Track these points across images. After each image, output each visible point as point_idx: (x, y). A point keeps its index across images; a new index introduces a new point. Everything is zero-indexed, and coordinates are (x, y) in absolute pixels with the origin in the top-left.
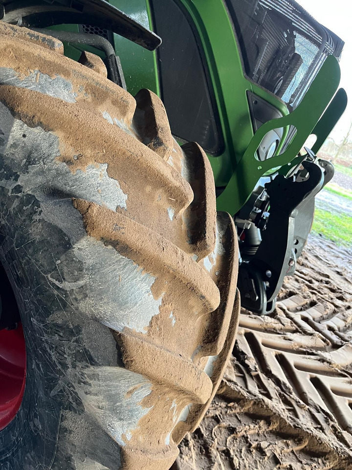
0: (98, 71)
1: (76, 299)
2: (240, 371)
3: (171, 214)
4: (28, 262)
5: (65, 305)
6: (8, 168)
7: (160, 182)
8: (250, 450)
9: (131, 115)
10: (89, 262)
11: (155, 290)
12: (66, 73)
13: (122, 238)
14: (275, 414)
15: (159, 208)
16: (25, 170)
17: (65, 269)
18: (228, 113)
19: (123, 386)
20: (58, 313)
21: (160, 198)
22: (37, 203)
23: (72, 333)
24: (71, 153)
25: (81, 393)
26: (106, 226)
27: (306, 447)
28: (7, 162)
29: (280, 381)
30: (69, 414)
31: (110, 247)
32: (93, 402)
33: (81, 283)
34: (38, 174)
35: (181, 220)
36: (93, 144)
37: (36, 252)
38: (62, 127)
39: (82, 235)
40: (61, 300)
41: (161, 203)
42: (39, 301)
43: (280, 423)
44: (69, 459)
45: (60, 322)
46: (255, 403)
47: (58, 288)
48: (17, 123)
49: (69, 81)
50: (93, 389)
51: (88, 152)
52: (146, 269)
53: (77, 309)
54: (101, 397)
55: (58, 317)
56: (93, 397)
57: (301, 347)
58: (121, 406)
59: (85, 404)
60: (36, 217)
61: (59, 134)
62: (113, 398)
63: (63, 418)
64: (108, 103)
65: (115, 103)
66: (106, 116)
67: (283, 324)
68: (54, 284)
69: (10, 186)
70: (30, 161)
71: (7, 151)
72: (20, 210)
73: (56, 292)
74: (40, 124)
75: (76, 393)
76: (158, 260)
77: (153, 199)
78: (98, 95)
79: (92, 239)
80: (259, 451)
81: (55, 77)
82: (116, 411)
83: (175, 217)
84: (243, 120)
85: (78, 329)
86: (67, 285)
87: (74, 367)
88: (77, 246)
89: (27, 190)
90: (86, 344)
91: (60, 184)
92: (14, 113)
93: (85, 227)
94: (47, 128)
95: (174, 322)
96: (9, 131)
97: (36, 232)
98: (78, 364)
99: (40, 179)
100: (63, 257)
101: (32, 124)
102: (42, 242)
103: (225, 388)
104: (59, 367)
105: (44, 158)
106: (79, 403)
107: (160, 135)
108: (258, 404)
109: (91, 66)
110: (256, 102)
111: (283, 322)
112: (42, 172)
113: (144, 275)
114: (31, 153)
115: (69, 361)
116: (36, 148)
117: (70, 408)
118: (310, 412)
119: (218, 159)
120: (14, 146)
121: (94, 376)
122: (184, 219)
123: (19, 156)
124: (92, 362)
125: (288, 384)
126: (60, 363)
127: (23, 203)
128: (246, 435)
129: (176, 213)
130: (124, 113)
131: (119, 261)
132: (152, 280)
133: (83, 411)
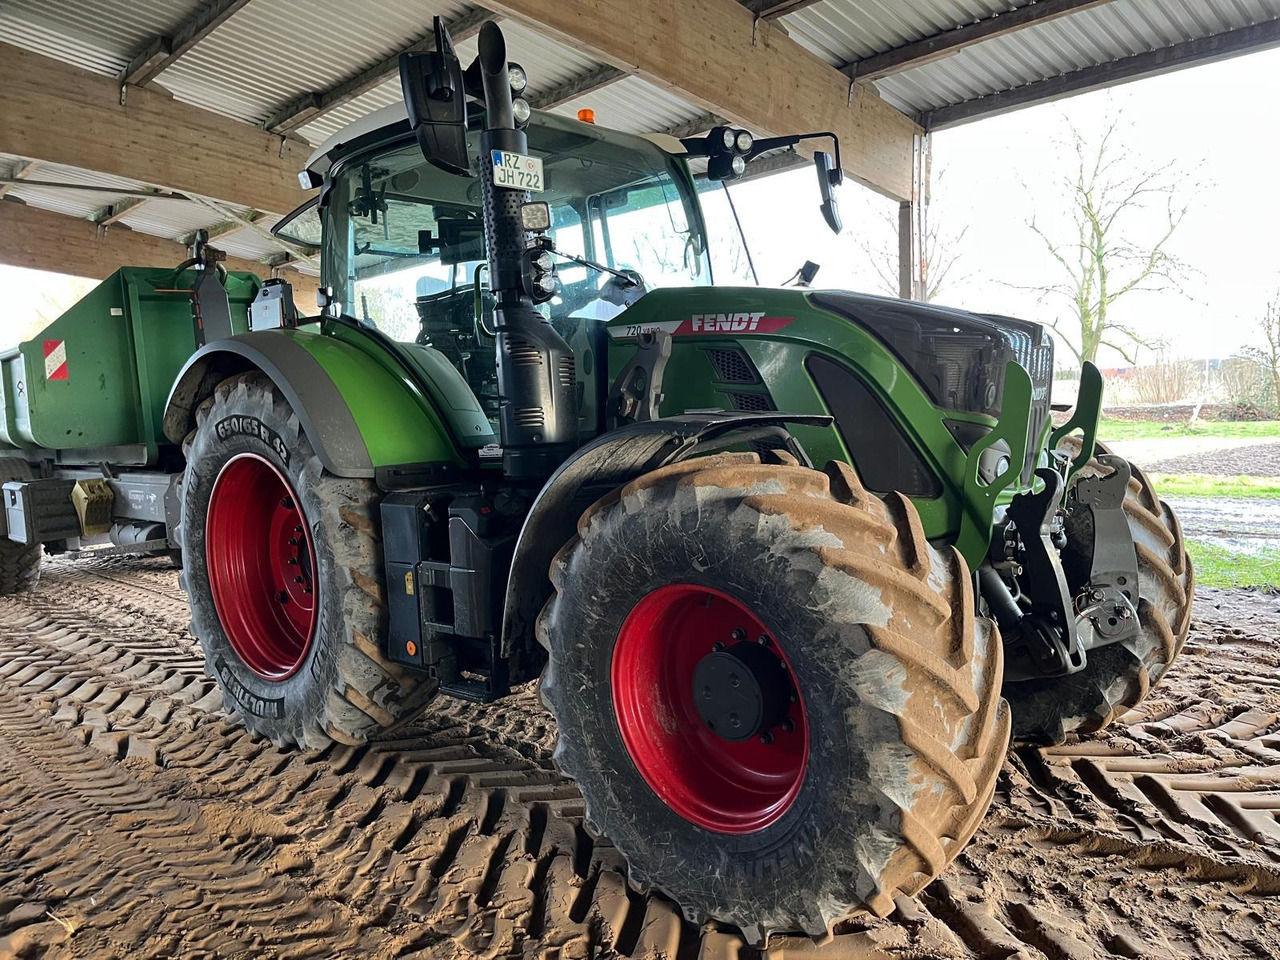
0: (792, 465)
1: (830, 615)
2: (1127, 822)
3: (882, 550)
4: (790, 603)
5: (823, 622)
6: (761, 546)
7: (865, 527)
8: (1151, 898)
9: (828, 488)
10: (831, 587)
11: (885, 600)
12: (774, 475)
13: (847, 563)
14: (1190, 854)
15: (870, 546)
16: (773, 543)
17: (817, 597)
18: (930, 448)
19: (882, 672)
20: (821, 631)
21: (869, 539)
22: (787, 560)
23: (834, 641)
24: (798, 524)
25: (853, 686)
26: (834, 557)
27: (1255, 887)
28: (760, 542)
29: (1206, 824)
30: (850, 711)
31: (841, 572)
32: (864, 691)
33: (830, 602)
34: (781, 543)
35: (893, 553)
36: (810, 514)
37: (794, 593)
38: (788, 510)
39: (822, 567)
40: (820, 620)
41: (871, 542)
42: (805, 629)
43: (1203, 865)
44: (861, 754)
45: (823, 637)
46: (1153, 849)
47: (816, 612)
48: (762, 515)
49: (777, 481)
50: (861, 679)
51: (808, 520)
52: (872, 585)
53: (832, 621)
54: (869, 684)
55: (821, 635)
56: (863, 686)
57: (1261, 783)
58: (886, 688)
59: (859, 694)
60: (789, 569)
61: (787, 514)
62: (877, 682)
63: (847, 716)
64: (808, 484)
65: (813, 483)
66: (810, 494)
67: (1218, 758)
68: (811, 611)
69: (765, 556)
70: (774, 537)
71: (758, 535)
72: (776, 569)
73: (815, 616)
74: (775, 512)
75: (850, 688)
76: (877, 574)
77: (863, 540)
78: (800, 482)
79: (828, 568)
80: (1167, 898)
81: (768, 481)
82: (882, 693)
83: (886, 551)
84: (950, 450)
85: (837, 636)
86: (821, 607)
87: (843, 667)
88: (820, 577)
89: (778, 555)
90: (846, 645)
91: (797, 544)
92: (759, 511)
93: (822, 561)
94: (779, 514)
95: (909, 626)
96: (758, 522)
97: (790, 580)
98: (845, 663)
99: (783, 545)
100: (813, 588)
101: (770, 514)
102: (796, 584)
103: (1098, 841)
104: (832, 674)
105: (782, 532)
106: (854, 695)
107: (854, 495)
108: (1159, 849)
109: (785, 463)
110: (957, 428)
111: (1217, 755)
112: (784, 541)
113: (871, 589)
114: (773, 532)
115: (838, 665)
116: (776, 527)
117: (850, 704)
118: (1266, 851)
119: (939, 500)
120: (762, 530)
121: (859, 668)
122: (896, 552)
123: (766, 535)
124: (854, 656)
125: (1221, 825)
126: (832, 670)
127: (777, 564)
128: (1141, 885)
129: (886, 547)
130: (821, 488)
131: (850, 581)
132: (879, 593)
133: (859, 701)
